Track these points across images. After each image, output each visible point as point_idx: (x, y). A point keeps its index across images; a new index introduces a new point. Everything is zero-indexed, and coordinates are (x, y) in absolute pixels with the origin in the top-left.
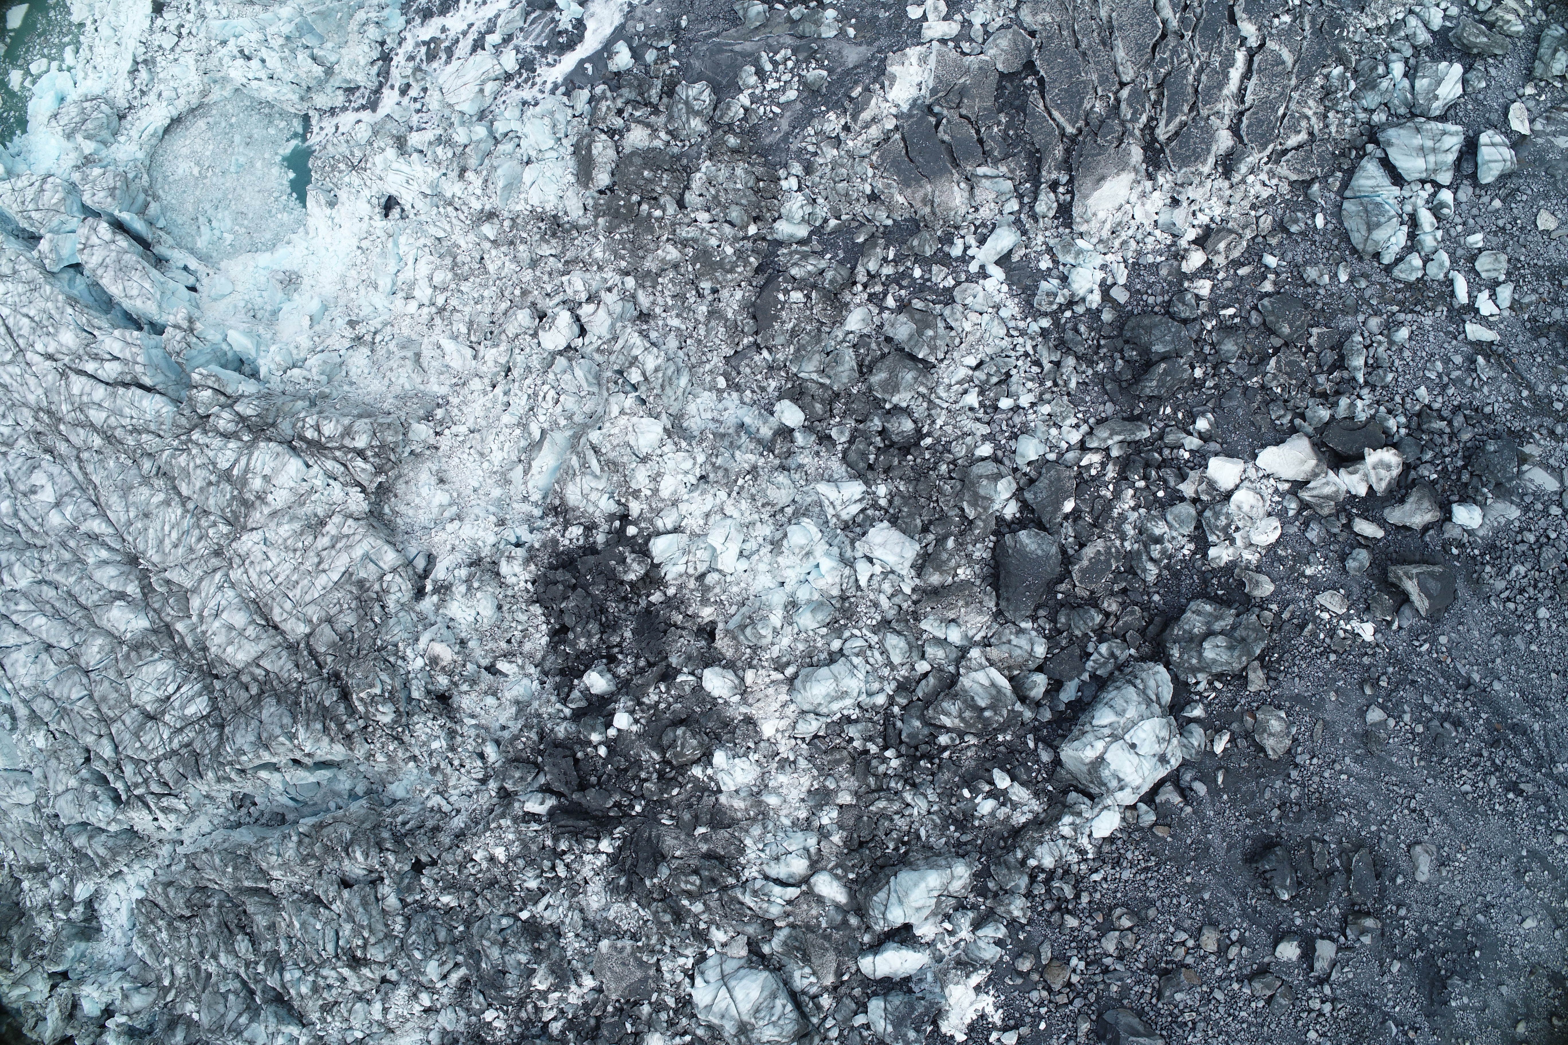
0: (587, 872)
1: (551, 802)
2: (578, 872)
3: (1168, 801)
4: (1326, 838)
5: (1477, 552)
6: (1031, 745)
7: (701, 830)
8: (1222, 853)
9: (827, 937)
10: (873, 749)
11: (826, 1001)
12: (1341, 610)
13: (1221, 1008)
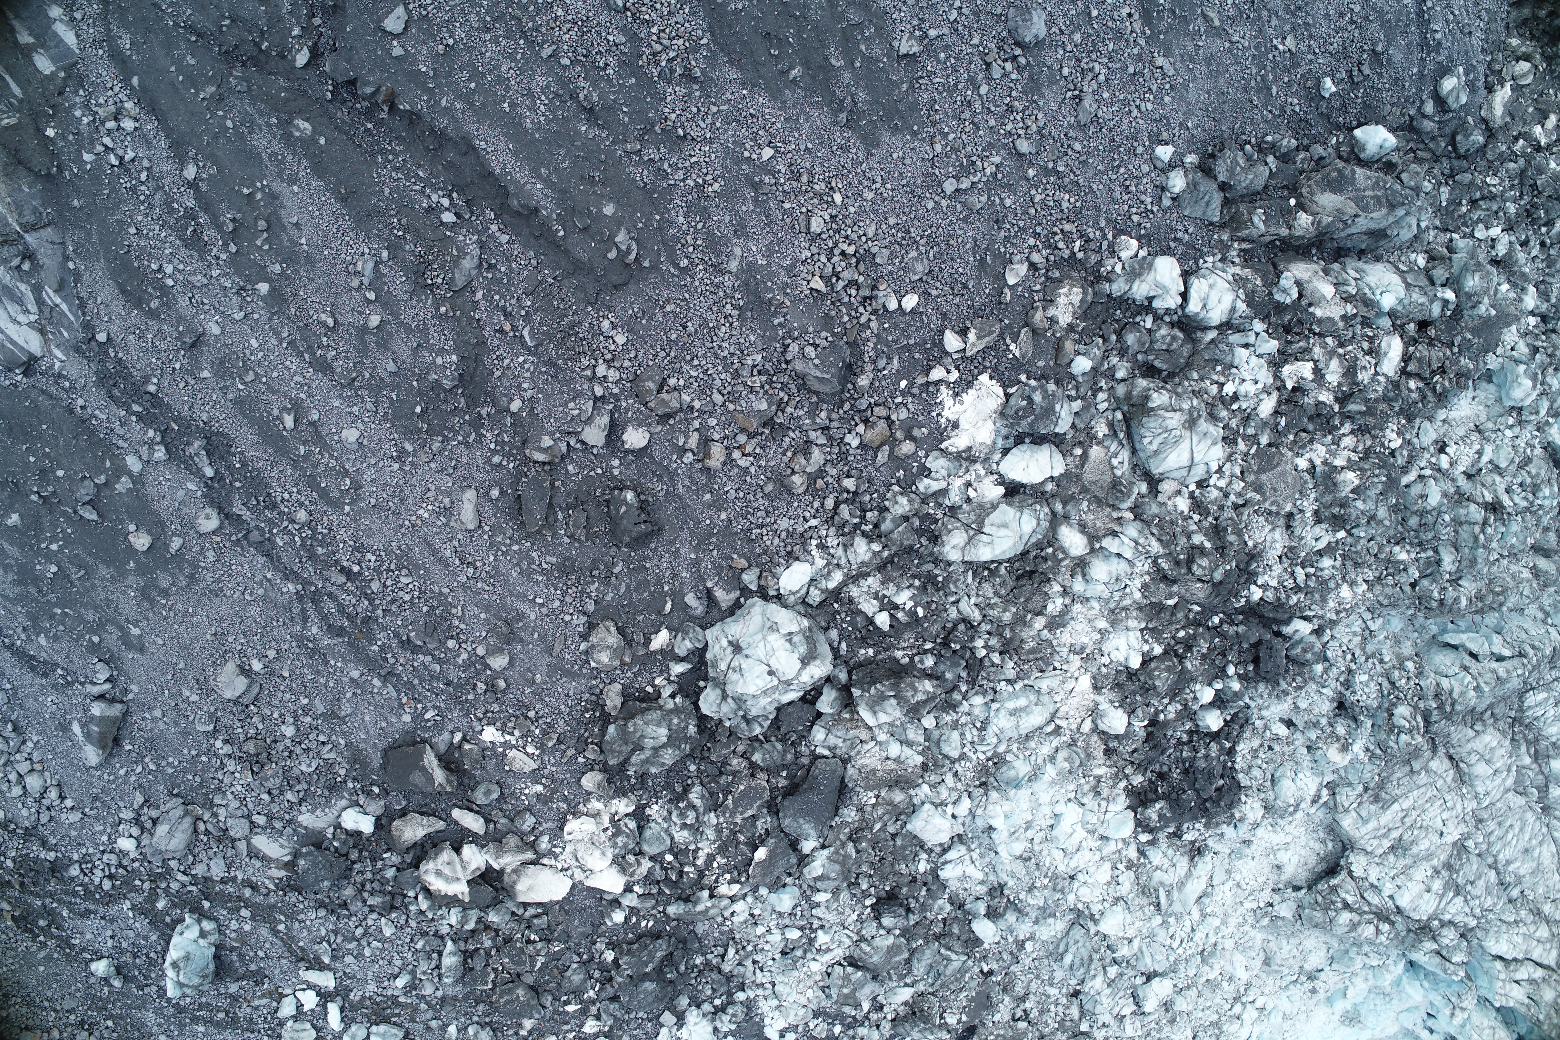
0: (1278, 569)
1: (1287, 630)
2: (1285, 570)
3: (728, 592)
4: (567, 540)
5: (350, 785)
6: (845, 647)
7: (1171, 602)
8: (682, 537)
9: (1084, 490)
10: (996, 658)
11: (1101, 430)
12: (512, 753)
13: (718, 383)
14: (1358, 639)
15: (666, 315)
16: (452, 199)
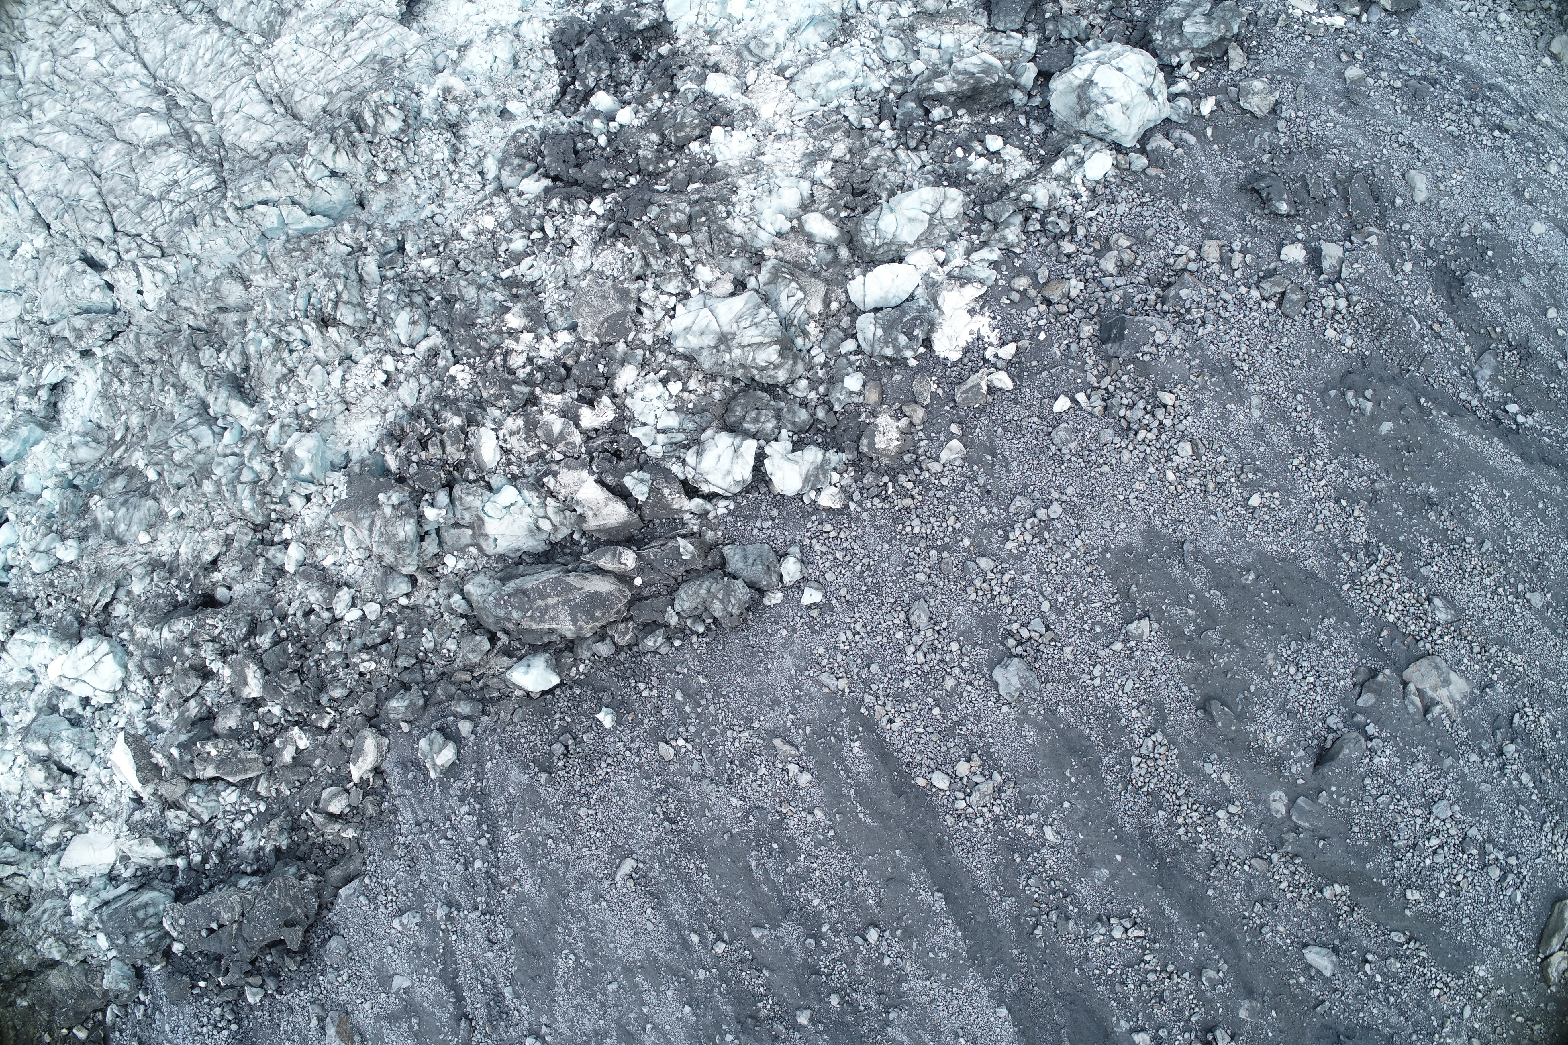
0: (575, 233)
1: (546, 183)
2: (566, 232)
3: (1159, 147)
4: (1321, 174)
6: (1022, 121)
7: (695, 186)
8: (1218, 186)
9: (817, 274)
10: (868, 123)
11: (813, 329)
12: (1313, 9)
13: (1230, 308)
14: (447, 195)
15: (1297, 357)
16: (1515, 421)
